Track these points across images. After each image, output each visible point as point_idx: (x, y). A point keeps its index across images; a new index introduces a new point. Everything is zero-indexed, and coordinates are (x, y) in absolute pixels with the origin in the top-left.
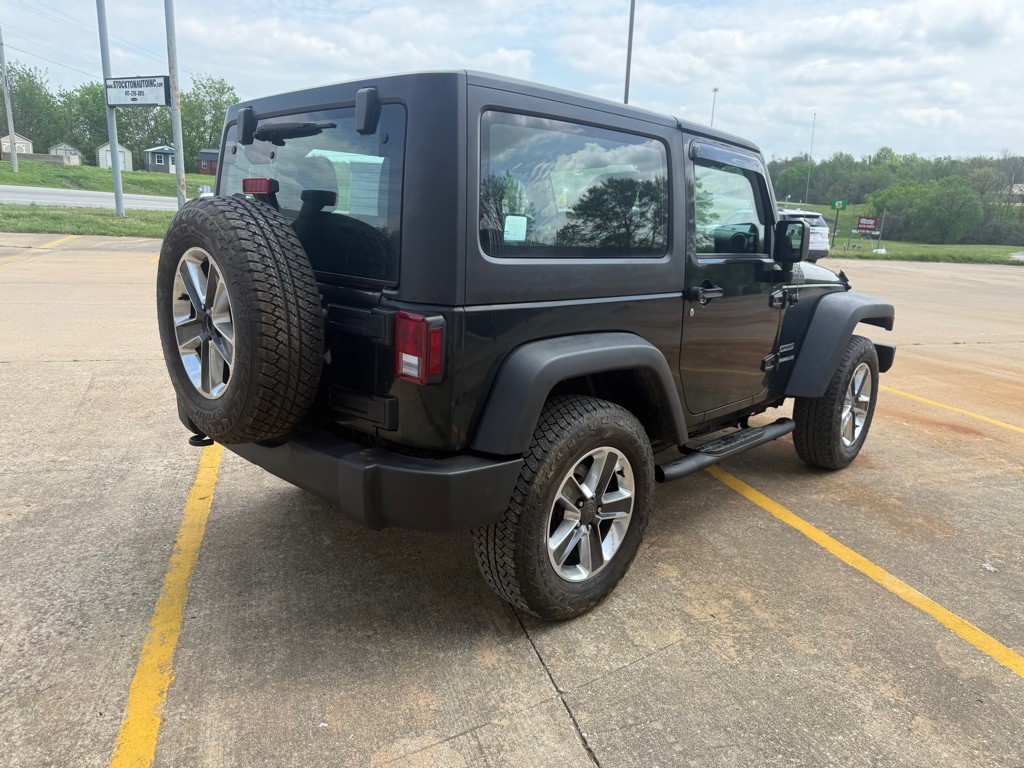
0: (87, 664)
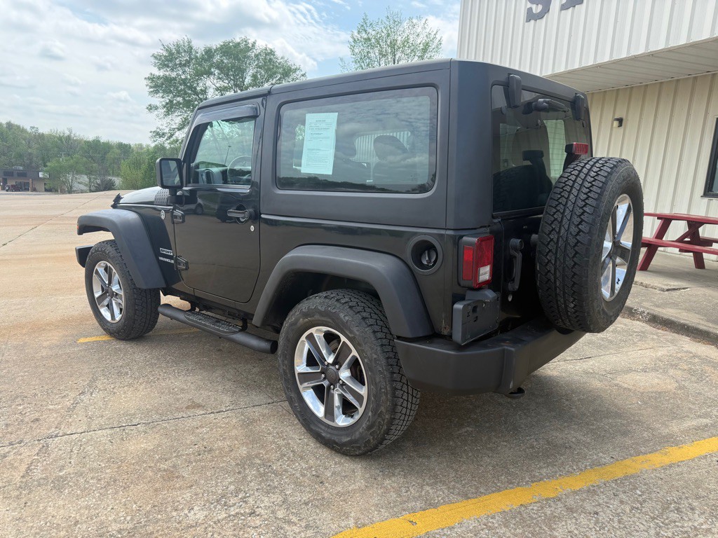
0: (698, 483)
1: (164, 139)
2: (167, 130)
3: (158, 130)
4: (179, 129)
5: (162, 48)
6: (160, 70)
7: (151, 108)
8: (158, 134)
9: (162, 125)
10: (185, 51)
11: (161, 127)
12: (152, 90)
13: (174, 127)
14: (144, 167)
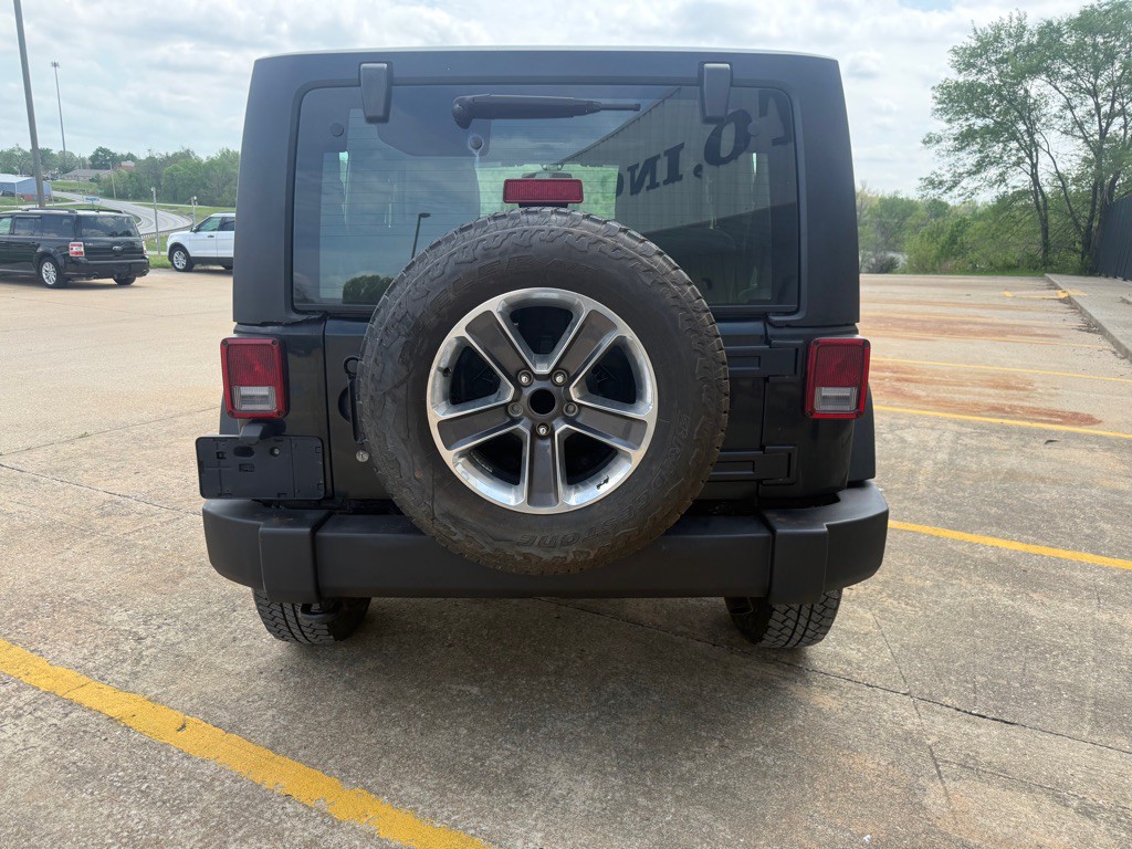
1: (940, 191)
2: (947, 177)
3: (933, 177)
4: (970, 173)
5: (972, 34)
6: (960, 72)
7: (929, 140)
8: (931, 182)
9: (941, 169)
10: (1010, 36)
11: (938, 172)
12: (940, 106)
13: (961, 170)
14: (943, 238)
